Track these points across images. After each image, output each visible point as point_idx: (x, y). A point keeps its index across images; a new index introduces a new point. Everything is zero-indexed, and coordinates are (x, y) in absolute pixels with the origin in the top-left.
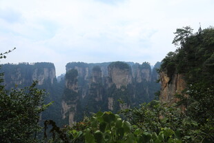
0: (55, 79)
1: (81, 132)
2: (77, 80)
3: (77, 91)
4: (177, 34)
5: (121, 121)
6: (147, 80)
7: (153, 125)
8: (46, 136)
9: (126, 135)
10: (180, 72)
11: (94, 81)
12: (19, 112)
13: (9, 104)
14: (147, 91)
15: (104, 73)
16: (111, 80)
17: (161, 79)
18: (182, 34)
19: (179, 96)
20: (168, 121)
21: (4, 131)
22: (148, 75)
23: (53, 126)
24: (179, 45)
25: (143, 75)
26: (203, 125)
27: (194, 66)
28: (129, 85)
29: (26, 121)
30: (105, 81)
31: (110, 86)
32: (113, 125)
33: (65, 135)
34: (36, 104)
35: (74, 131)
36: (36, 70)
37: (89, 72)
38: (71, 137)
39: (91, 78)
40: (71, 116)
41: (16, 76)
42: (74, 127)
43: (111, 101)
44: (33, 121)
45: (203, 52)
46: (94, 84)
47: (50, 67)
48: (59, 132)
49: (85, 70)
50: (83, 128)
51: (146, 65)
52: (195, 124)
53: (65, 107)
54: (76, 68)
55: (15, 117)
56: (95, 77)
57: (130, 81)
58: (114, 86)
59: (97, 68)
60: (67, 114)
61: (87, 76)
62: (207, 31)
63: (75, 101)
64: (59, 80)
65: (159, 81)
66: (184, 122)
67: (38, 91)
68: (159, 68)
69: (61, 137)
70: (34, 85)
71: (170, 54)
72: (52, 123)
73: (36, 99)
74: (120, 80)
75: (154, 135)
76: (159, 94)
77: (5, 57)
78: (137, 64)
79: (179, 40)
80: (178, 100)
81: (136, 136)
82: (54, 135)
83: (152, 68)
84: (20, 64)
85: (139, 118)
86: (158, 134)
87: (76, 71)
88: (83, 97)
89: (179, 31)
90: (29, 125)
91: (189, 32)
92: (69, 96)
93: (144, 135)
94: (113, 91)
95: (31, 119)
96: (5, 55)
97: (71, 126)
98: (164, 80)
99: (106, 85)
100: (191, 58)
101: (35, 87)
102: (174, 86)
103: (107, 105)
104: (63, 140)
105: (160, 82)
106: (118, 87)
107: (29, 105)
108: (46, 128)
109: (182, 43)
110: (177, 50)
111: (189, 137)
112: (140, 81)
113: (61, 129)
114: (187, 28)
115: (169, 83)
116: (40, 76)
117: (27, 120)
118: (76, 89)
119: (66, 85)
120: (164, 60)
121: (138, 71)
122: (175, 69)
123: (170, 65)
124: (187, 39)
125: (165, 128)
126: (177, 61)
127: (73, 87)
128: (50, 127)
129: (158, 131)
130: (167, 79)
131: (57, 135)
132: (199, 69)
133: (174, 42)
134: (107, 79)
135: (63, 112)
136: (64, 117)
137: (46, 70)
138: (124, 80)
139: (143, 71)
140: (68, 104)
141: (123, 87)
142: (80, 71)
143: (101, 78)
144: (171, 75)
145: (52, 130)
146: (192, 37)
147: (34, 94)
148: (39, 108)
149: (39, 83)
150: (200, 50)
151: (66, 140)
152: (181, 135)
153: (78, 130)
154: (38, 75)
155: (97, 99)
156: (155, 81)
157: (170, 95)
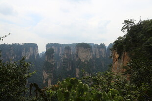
0: (38, 55)
1: (55, 92)
2: (53, 56)
3: (53, 64)
4: (124, 24)
5: (82, 84)
6: (103, 56)
7: (105, 87)
8: (31, 95)
9: (85, 93)
10: (126, 51)
11: (65, 56)
12: (12, 78)
13: (6, 72)
14: (103, 64)
15: (73, 51)
16: (77, 56)
17: (113, 56)
18: (128, 24)
19: (124, 67)
20: (115, 85)
21: (3, 90)
22: (104, 53)
23: (37, 88)
24: (126, 32)
25: (100, 52)
26: (139, 87)
27: (136, 46)
28: (91, 60)
29: (18, 84)
30: (74, 56)
31: (77, 60)
32: (77, 86)
33: (44, 94)
34: (24, 72)
35: (51, 91)
36: (24, 49)
37: (62, 50)
38: (49, 95)
39: (64, 54)
40: (49, 81)
41: (10, 53)
42: (51, 89)
43: (77, 70)
44: (23, 84)
45: (142, 37)
46: (66, 59)
47: (35, 46)
48: (41, 92)
49: (59, 49)
50: (57, 89)
51: (103, 46)
52: (134, 86)
53: (45, 75)
54: (53, 47)
55: (10, 81)
56: (67, 54)
57: (91, 57)
58: (80, 60)
59: (67, 48)
60: (47, 80)
61: (60, 53)
62: (145, 22)
63: (52, 71)
64: (41, 56)
65: (112, 57)
66: (127, 85)
67: (26, 63)
68: (111, 48)
69: (42, 95)
70: (23, 59)
71: (120, 38)
72: (36, 85)
73: (25, 68)
74: (84, 56)
75: (104, 94)
76: (111, 66)
77: (3, 40)
78: (96, 45)
79: (125, 28)
80: (125, 70)
81: (92, 94)
82: (37, 94)
83: (107, 48)
84: (13, 45)
85: (96, 82)
86: (107, 93)
87: (53, 49)
88: (58, 68)
89: (126, 22)
90: (20, 87)
91: (133, 23)
92: (48, 67)
93: (98, 94)
94: (79, 64)
95: (21, 82)
96: (3, 38)
97: (49, 88)
98: (115, 56)
99: (74, 59)
100: (134, 41)
101: (24, 61)
102: (122, 60)
103: (75, 74)
104: (43, 97)
105: (112, 58)
106: (83, 61)
107: (20, 73)
108: (31, 89)
109: (128, 30)
110: (124, 36)
111: (129, 95)
112: (98, 57)
113: (42, 90)
114: (132, 20)
115: (118, 58)
116: (27, 53)
118: (53, 62)
119: (46, 59)
120: (115, 42)
121: (97, 50)
122: (122, 49)
123: (119, 46)
124: (131, 28)
125: (113, 89)
126: (125, 43)
127: (51, 61)
128: (34, 88)
129: (108, 91)
130: (117, 56)
131: (39, 94)
132: (140, 49)
133: (122, 30)
134: (75, 56)
135: (44, 79)
136: (44, 82)
137: (31, 49)
138: (87, 56)
139: (100, 50)
140: (47, 73)
141: (86, 61)
142: (56, 50)
143: (70, 55)
144: (120, 53)
145: (36, 91)
146: (135, 26)
147: (23, 65)
148: (27, 75)
149: (27, 58)
150: (140, 35)
151: (45, 97)
152: (123, 94)
153: (53, 90)
154: (26, 52)
155: (68, 70)
156: (109, 57)
157: (119, 67)
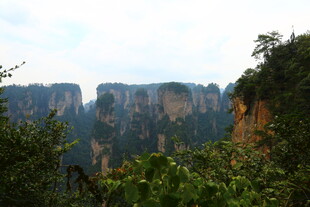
0: (81, 107)
1: (119, 182)
2: (112, 109)
3: (113, 125)
4: (259, 43)
5: (176, 166)
6: (215, 109)
7: (221, 173)
8: (69, 188)
9: (182, 186)
10: (263, 99)
11: (137, 110)
12: (31, 154)
13: (19, 142)
14: (214, 125)
15: (152, 99)
16: (162, 109)
17: (235, 108)
18: (267, 42)
19: (257, 133)
20: (242, 168)
21: (12, 179)
22: (216, 103)
23: (81, 174)
24: (261, 59)
25: (208, 101)
26: (293, 173)
27: (283, 89)
28: (188, 117)
29: (42, 166)
30: (154, 111)
31: (160, 117)
32: (164, 172)
33: (97, 187)
34: (55, 142)
35: (109, 181)
36: (54, 95)
37: (131, 97)
38: (105, 189)
39: (134, 105)
40: (105, 161)
41: (25, 103)
42: (109, 176)
43: (162, 139)
44: (52, 167)
45: (297, 68)
46: (138, 115)
47: (74, 90)
48: (88, 182)
49: (124, 95)
50: (121, 177)
51: (213, 88)
52: (281, 172)
53: (96, 147)
54: (112, 91)
55: (26, 160)
56: (139, 104)
57: (189, 110)
58: (167, 117)
59: (141, 92)
60: (99, 158)
61: (126, 103)
62: (303, 38)
63: (109, 139)
64: (87, 109)
65: (232, 110)
66: (266, 169)
67: (59, 124)
68: (231, 91)
69: (91, 189)
70: (52, 115)
71: (249, 71)
72: (78, 169)
73: (56, 134)
74: (175, 109)
75: (222, 187)
76: (231, 129)
77: (10, 75)
78: (200, 86)
79: (261, 51)
80: (259, 138)
81: (196, 187)
82: (81, 187)
83: (222, 92)
84: (30, 86)
85: (202, 163)
86: (227, 185)
87: (112, 95)
88: (122, 133)
89: (262, 37)
90: (46, 172)
91: (277, 40)
92: (102, 131)
93: (207, 186)
94: (165, 125)
95: (49, 162)
96: (11, 72)
97: (104, 174)
98: (239, 110)
99: (155, 116)
100: (279, 78)
101: (53, 119)
102: (254, 117)
103: (156, 145)
104: (94, 193)
105: (233, 113)
106: (173, 119)
107: (45, 144)
108: (69, 177)
109: (266, 56)
110: (258, 67)
111: (271, 190)
112: (204, 111)
113: (91, 178)
114: (274, 34)
115: (246, 113)
116: (60, 103)
117: (43, 164)
118: (111, 122)
119: (97, 115)
120: (240, 80)
121: (202, 97)
122: (255, 94)
123: (248, 88)
124: (273, 50)
125: (238, 177)
126: (259, 83)
127: (107, 120)
128: (75, 176)
129: (228, 181)
130: (243, 108)
131: (85, 186)
132: (290, 94)
133: (254, 54)
134: (157, 109)
135: (93, 155)
136: (95, 162)
137: (68, 95)
138: (182, 109)
139: (209, 96)
140: (100, 143)
141: (179, 119)
142: (117, 97)
143: (147, 106)
144: (249, 102)
145: (78, 180)
146: (281, 47)
147: (52, 128)
148: (60, 148)
149: (59, 114)
150: (292, 66)
151: (98, 193)
152: (260, 188)
153: (114, 179)
154: (57, 102)
155: (142, 137)
156: (225, 110)
157: (247, 131)
